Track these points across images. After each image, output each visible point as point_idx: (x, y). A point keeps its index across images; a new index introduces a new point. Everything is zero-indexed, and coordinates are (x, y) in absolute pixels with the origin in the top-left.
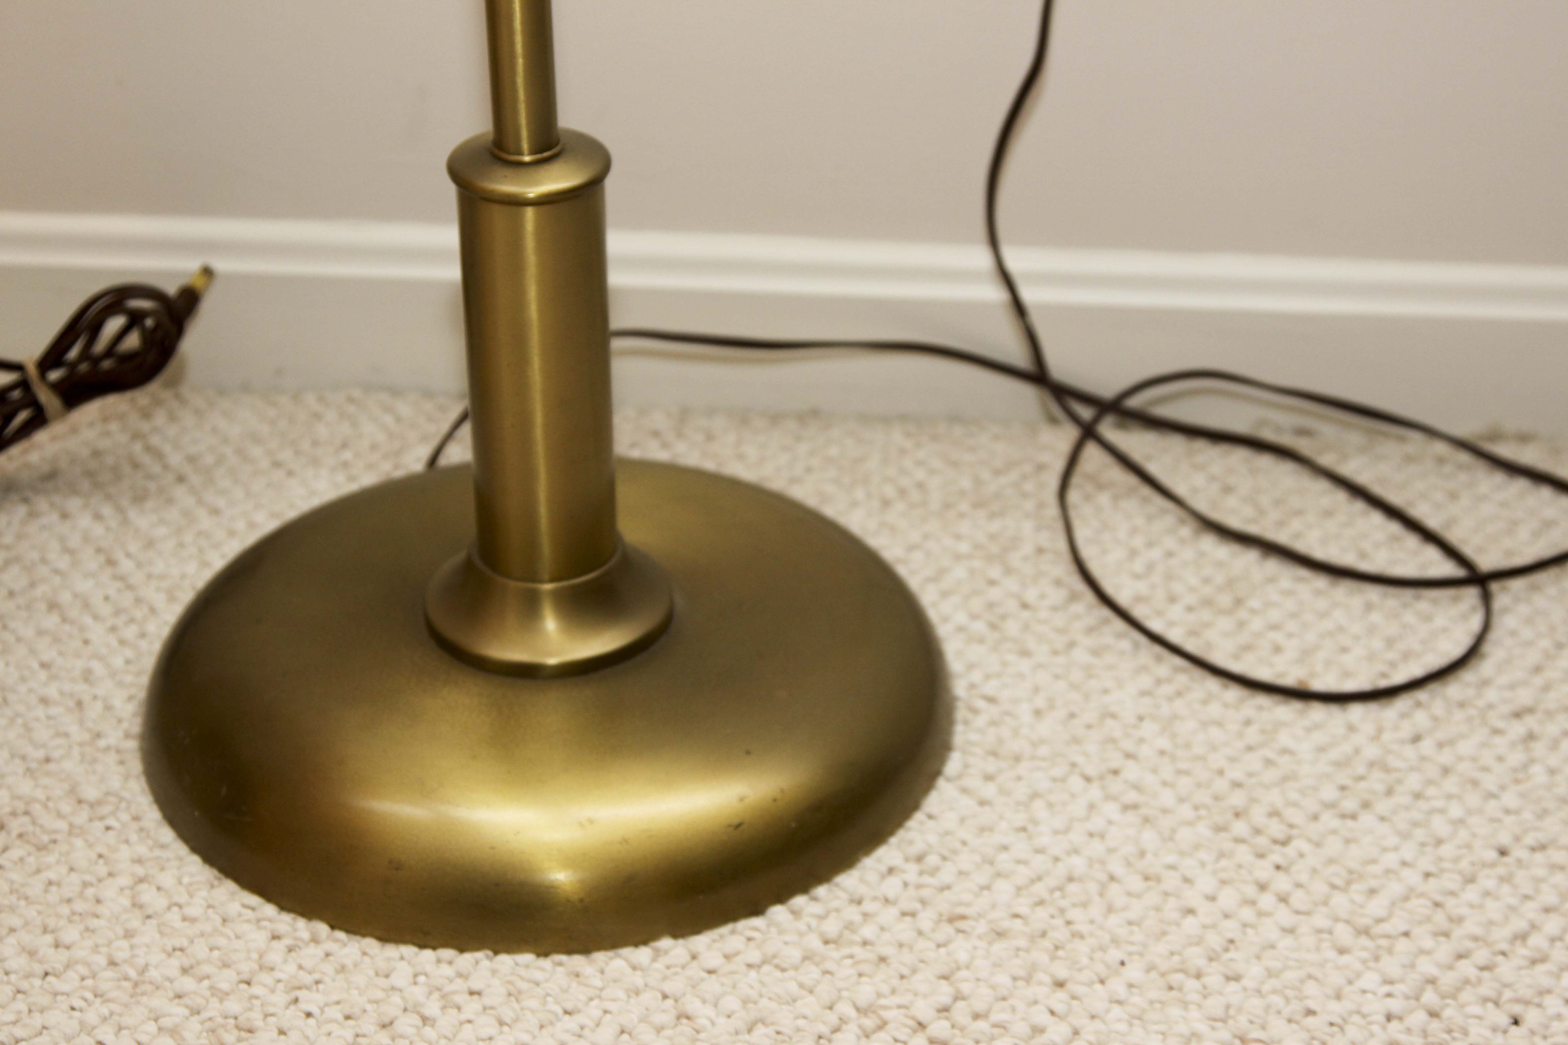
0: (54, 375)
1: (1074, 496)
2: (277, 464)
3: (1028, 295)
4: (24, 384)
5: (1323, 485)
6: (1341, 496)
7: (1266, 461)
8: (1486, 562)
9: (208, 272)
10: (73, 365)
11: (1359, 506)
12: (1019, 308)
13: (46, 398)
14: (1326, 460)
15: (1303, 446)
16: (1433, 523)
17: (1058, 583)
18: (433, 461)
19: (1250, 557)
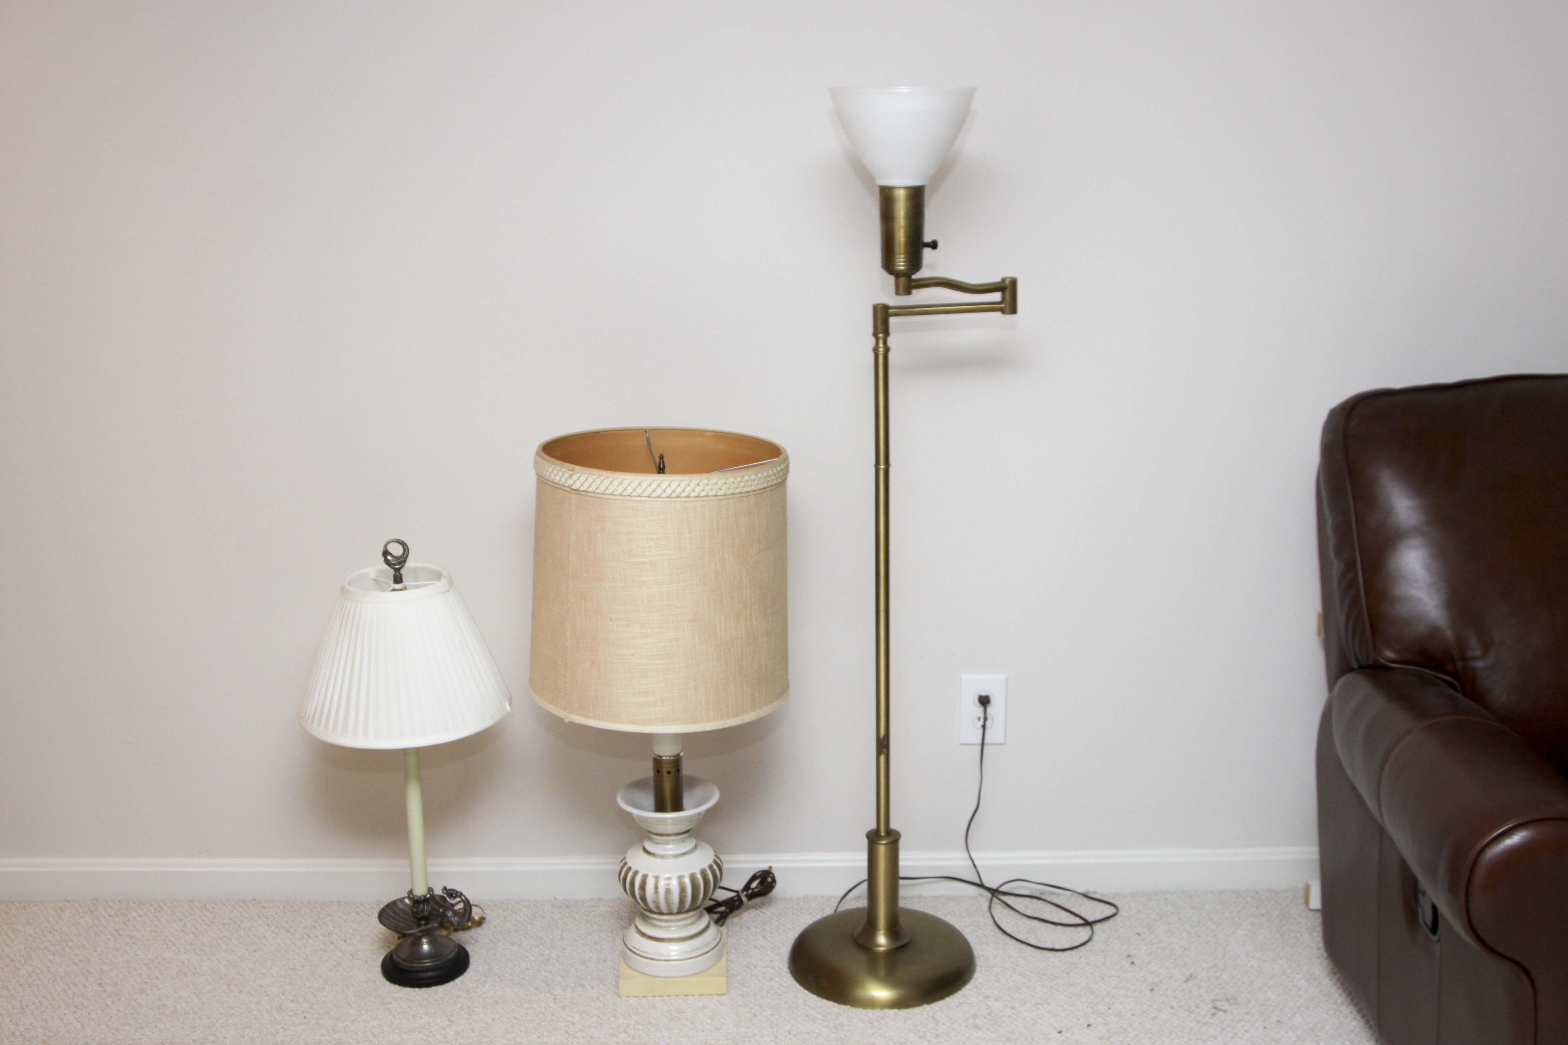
0: (745, 893)
1: (993, 910)
2: (794, 914)
3: (977, 863)
4: (739, 896)
5: (1049, 906)
6: (1054, 908)
7: (1035, 901)
8: (1090, 919)
9: (770, 867)
10: (753, 889)
11: (1059, 910)
12: (975, 866)
13: (744, 899)
14: (1049, 899)
15: (1042, 897)
16: (1077, 912)
17: (992, 930)
18: (835, 911)
19: (1036, 922)
